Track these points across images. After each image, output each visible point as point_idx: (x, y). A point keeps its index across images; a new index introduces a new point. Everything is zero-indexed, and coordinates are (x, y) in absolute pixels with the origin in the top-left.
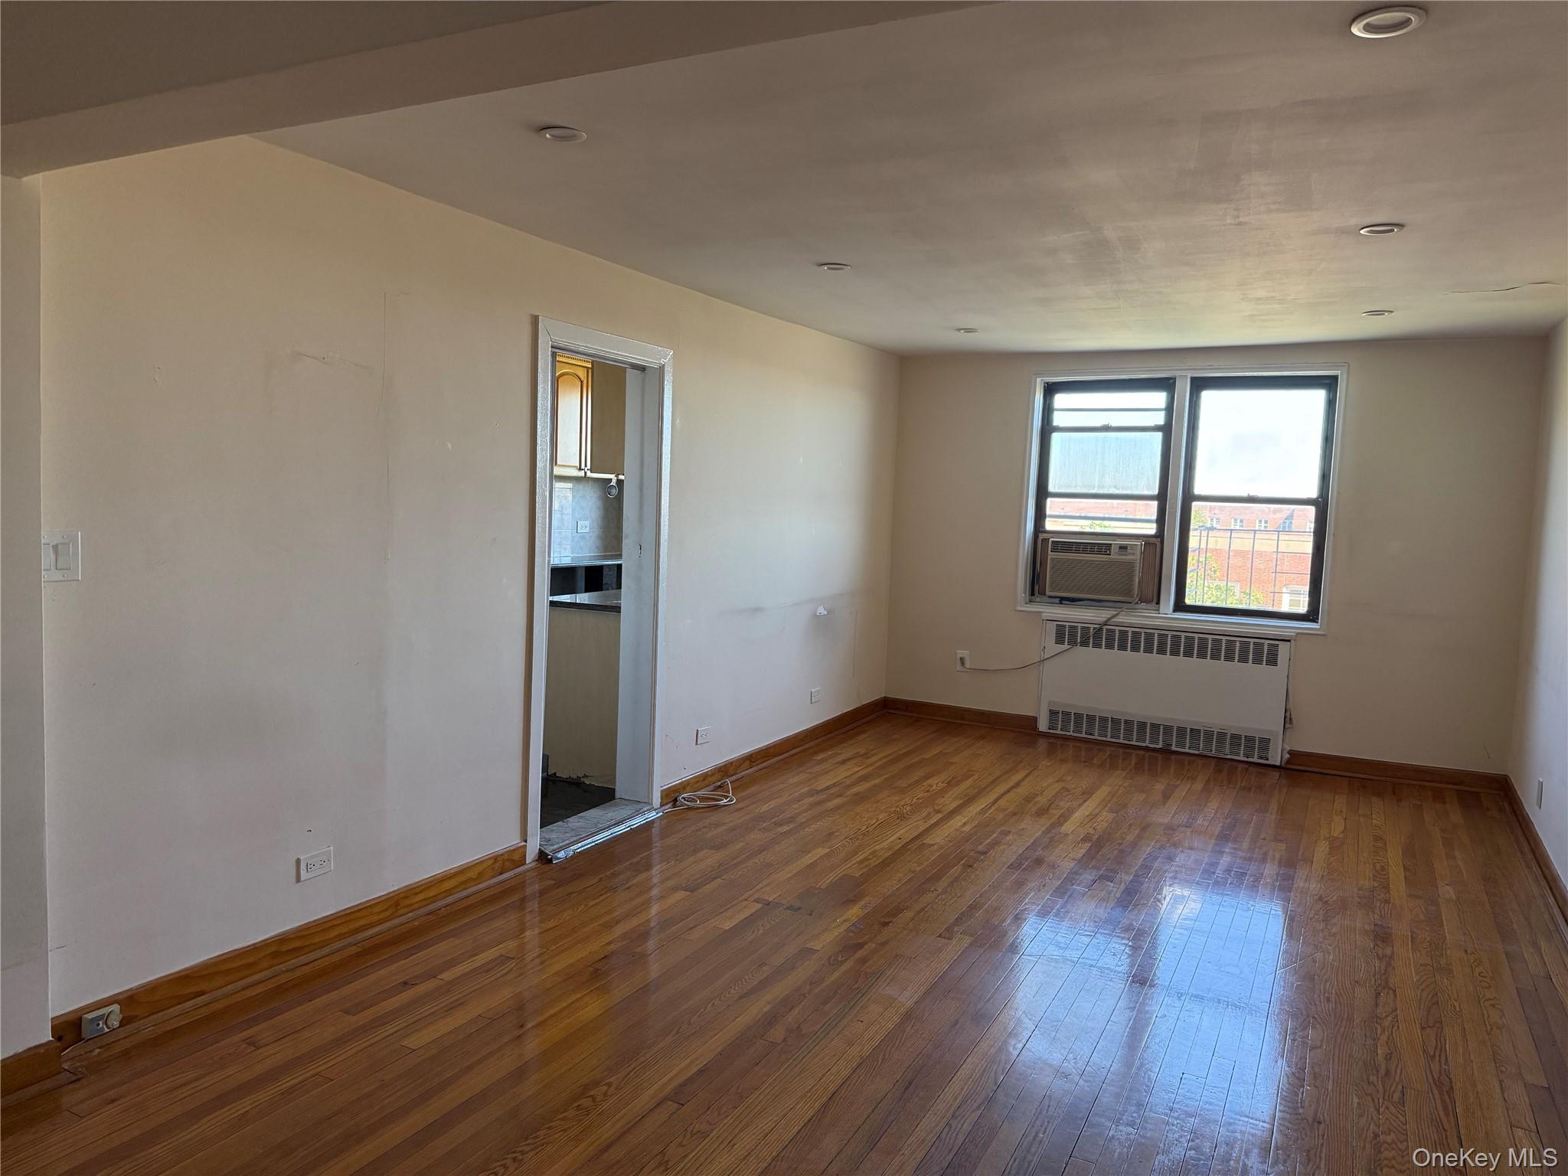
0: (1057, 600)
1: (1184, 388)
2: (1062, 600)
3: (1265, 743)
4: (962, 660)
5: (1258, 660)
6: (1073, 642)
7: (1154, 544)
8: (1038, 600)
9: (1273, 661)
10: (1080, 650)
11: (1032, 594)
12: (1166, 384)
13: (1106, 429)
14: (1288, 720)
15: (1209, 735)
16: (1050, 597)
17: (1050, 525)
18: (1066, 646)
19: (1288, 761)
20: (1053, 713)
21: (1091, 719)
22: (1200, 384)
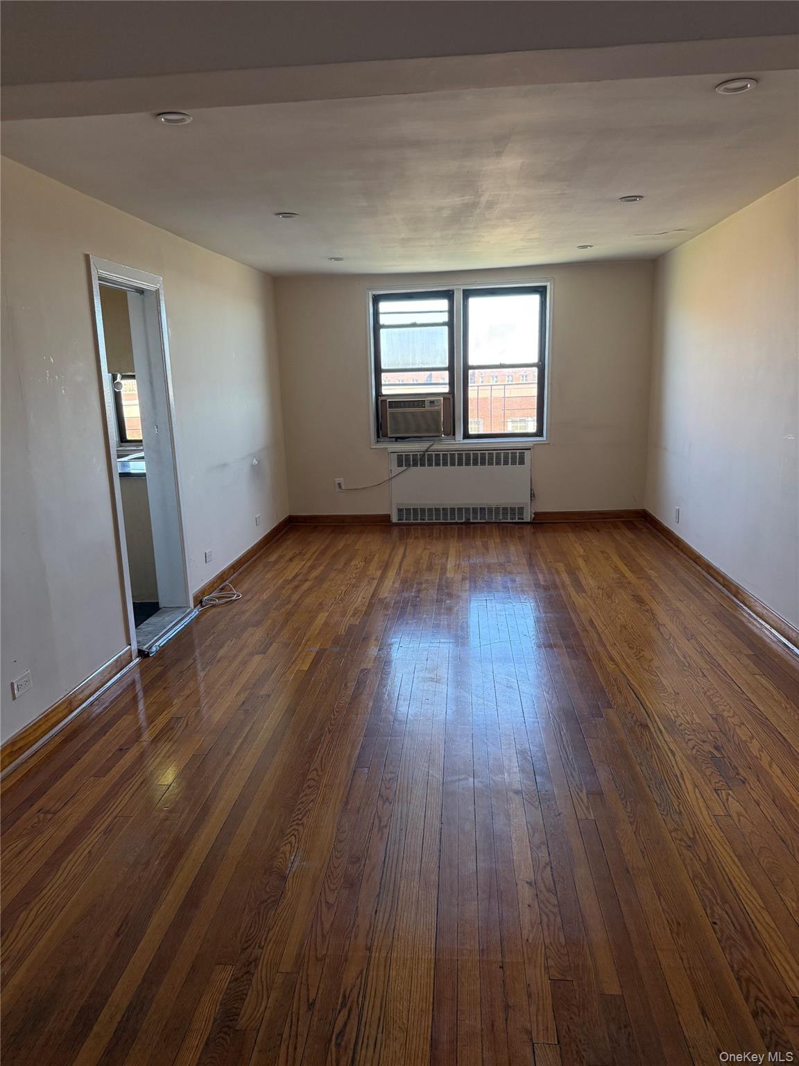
0: (394, 440)
1: (458, 297)
2: (397, 439)
3: (521, 510)
4: (339, 485)
5: (514, 463)
6: (408, 465)
7: (449, 398)
8: (382, 440)
9: (522, 462)
10: (413, 469)
11: (378, 437)
12: (448, 295)
13: (414, 325)
14: (532, 496)
15: (490, 510)
16: (390, 438)
17: (385, 391)
18: (404, 468)
19: (534, 519)
20: (400, 511)
21: (423, 510)
22: (467, 294)
